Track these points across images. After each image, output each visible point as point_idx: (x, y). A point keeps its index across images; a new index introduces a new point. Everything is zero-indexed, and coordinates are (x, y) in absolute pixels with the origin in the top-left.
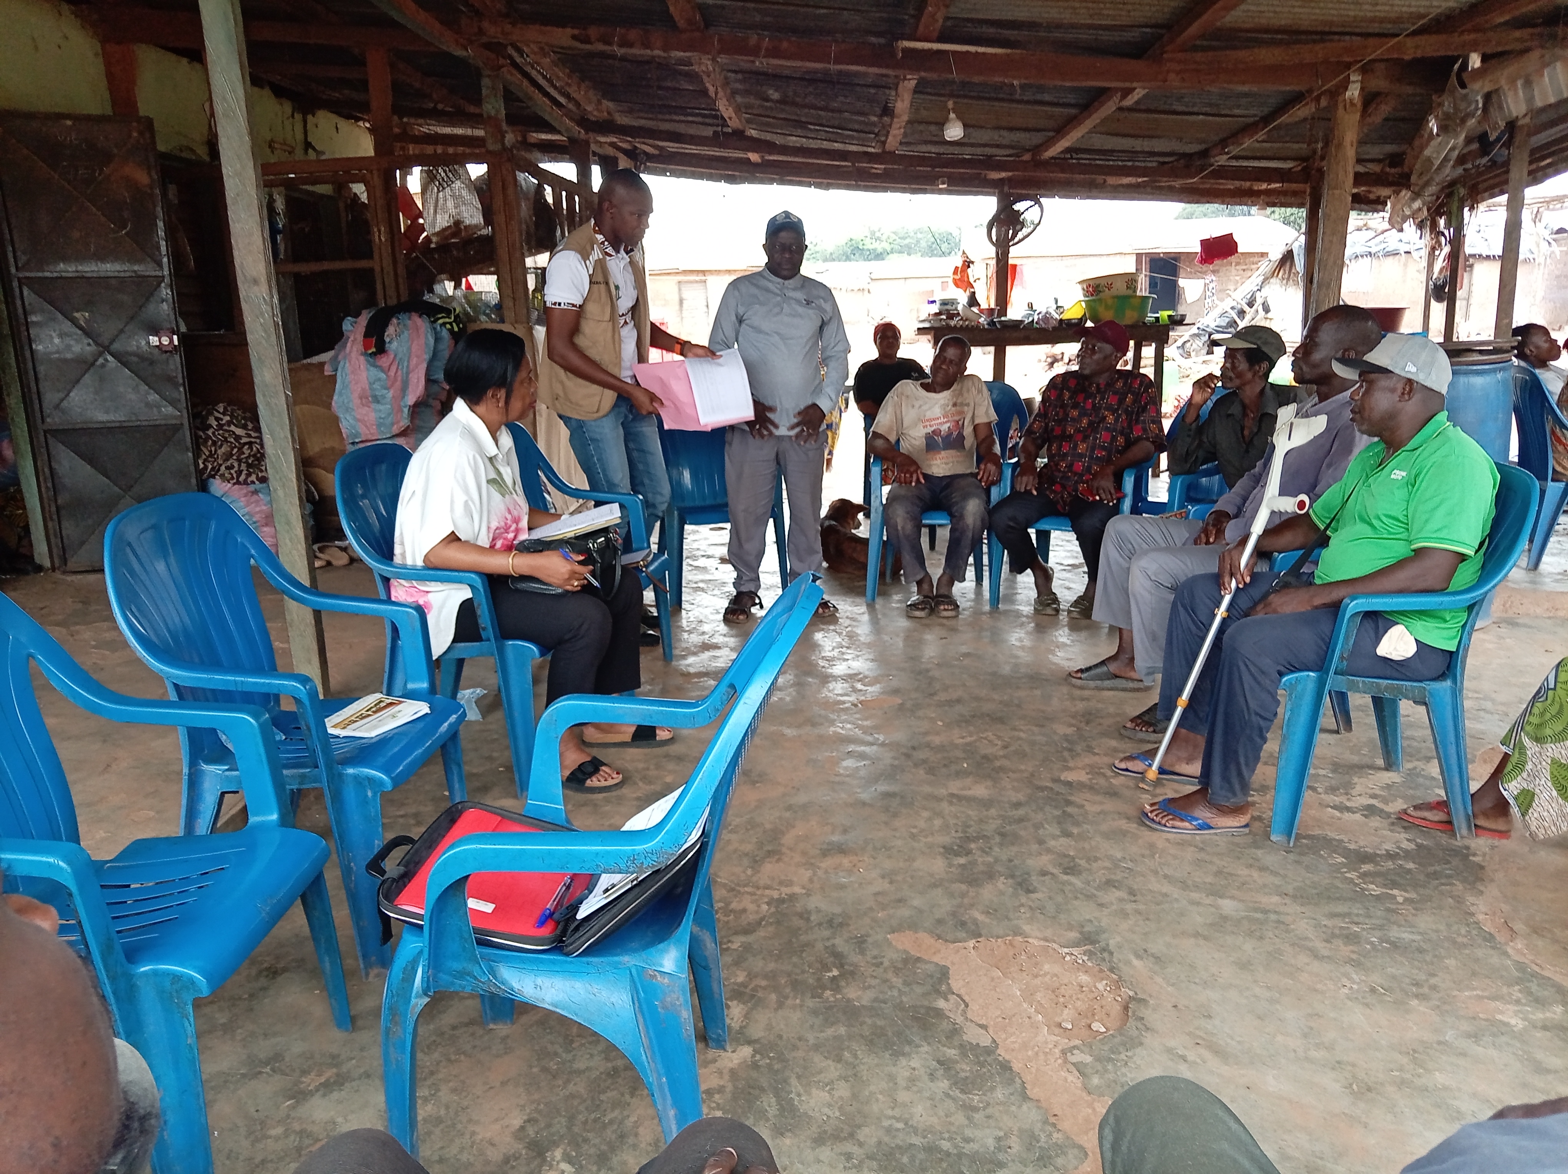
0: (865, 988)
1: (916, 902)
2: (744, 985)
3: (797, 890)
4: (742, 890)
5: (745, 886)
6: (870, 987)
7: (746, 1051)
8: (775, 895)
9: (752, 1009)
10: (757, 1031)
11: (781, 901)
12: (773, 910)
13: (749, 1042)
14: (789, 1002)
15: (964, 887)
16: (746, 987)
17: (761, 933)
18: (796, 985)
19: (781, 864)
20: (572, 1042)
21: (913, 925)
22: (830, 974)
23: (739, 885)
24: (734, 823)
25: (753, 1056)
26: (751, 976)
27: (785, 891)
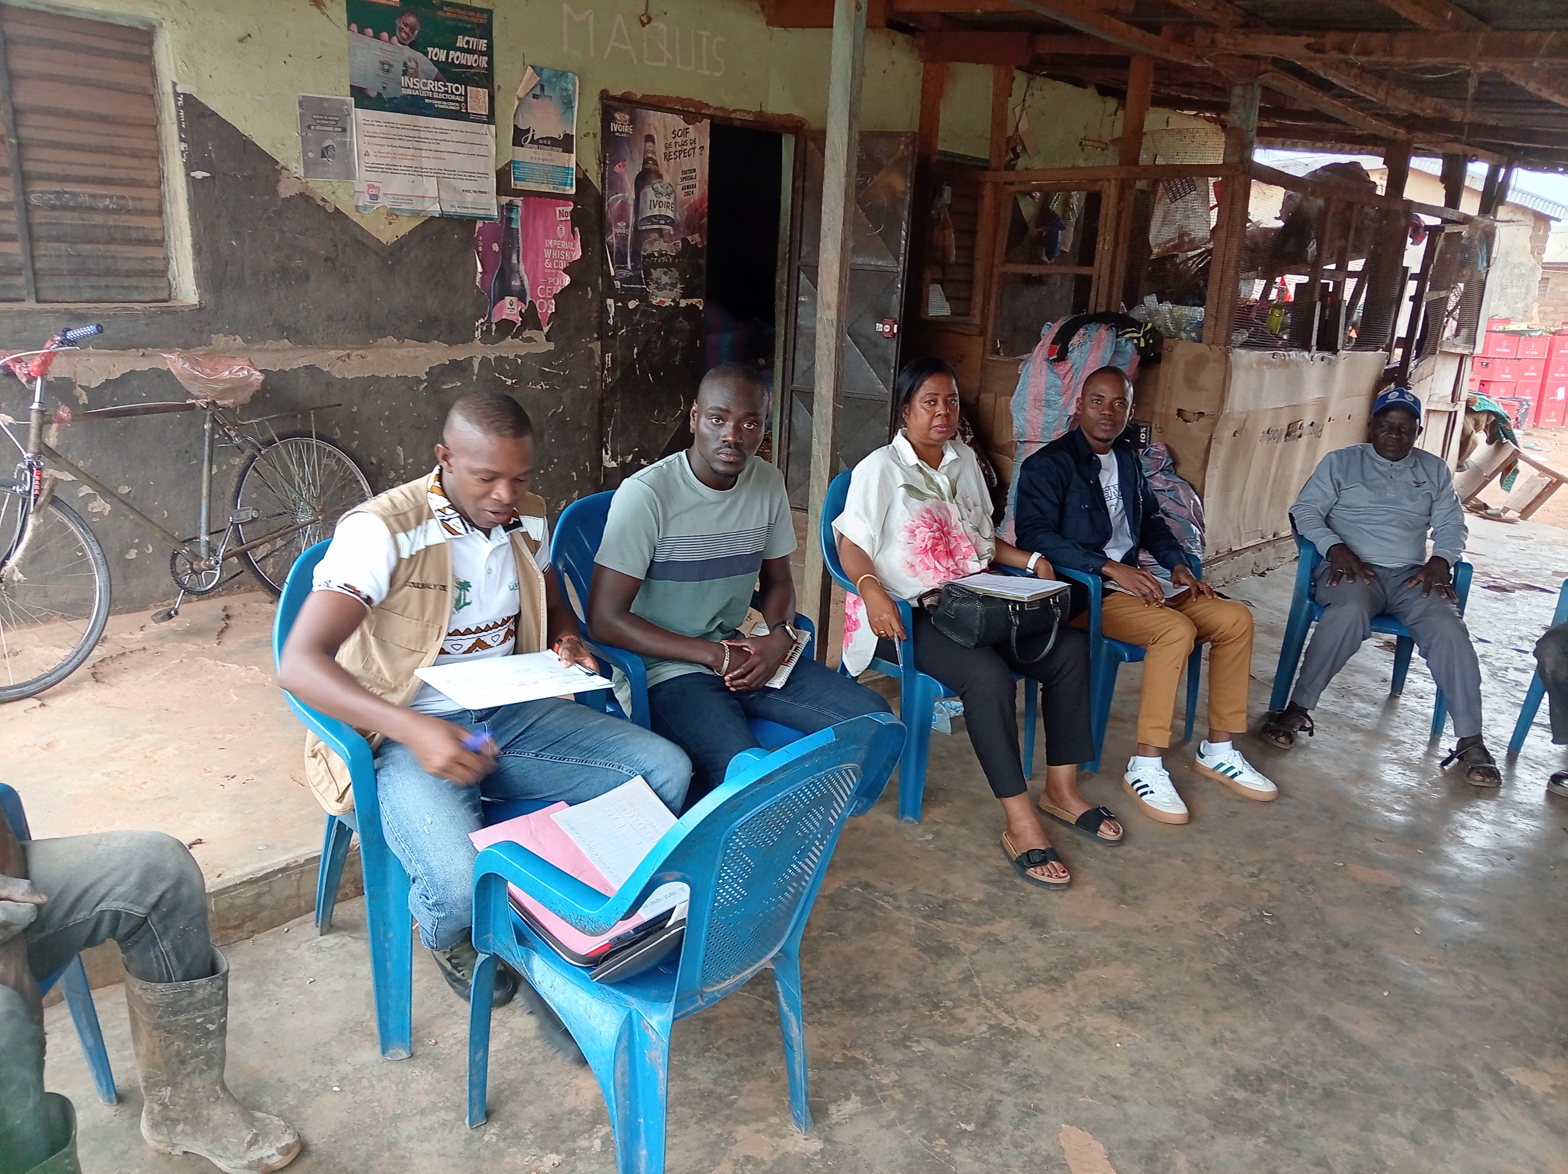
0: (979, 1159)
1: (1132, 1110)
2: (881, 1088)
3: (1033, 1029)
4: (984, 1000)
5: (990, 998)
6: (985, 1162)
7: (817, 1145)
8: (1007, 1021)
9: (863, 1113)
10: (844, 1136)
11: (1005, 1031)
12: (987, 1035)
13: (827, 1140)
14: (900, 1128)
15: (1205, 1123)
16: (881, 1090)
17: (952, 1051)
18: (925, 1114)
19: (1049, 996)
20: (709, 1050)
21: (1098, 1128)
22: (964, 1126)
23: (986, 994)
24: (1054, 933)
25: (815, 1154)
26: (897, 1084)
27: (1022, 1024)
